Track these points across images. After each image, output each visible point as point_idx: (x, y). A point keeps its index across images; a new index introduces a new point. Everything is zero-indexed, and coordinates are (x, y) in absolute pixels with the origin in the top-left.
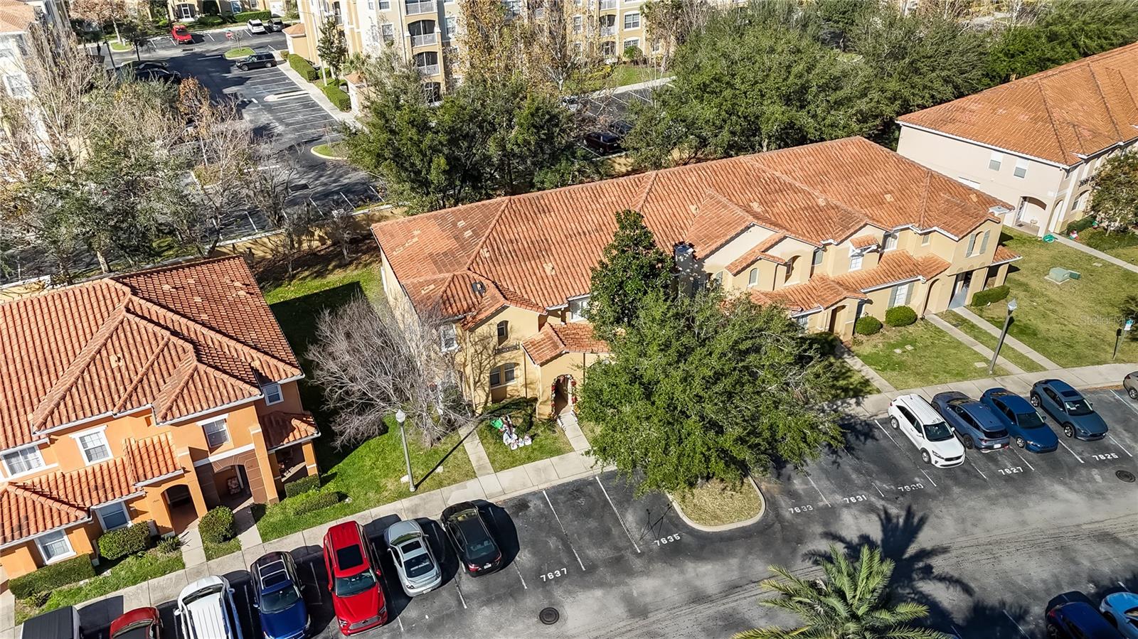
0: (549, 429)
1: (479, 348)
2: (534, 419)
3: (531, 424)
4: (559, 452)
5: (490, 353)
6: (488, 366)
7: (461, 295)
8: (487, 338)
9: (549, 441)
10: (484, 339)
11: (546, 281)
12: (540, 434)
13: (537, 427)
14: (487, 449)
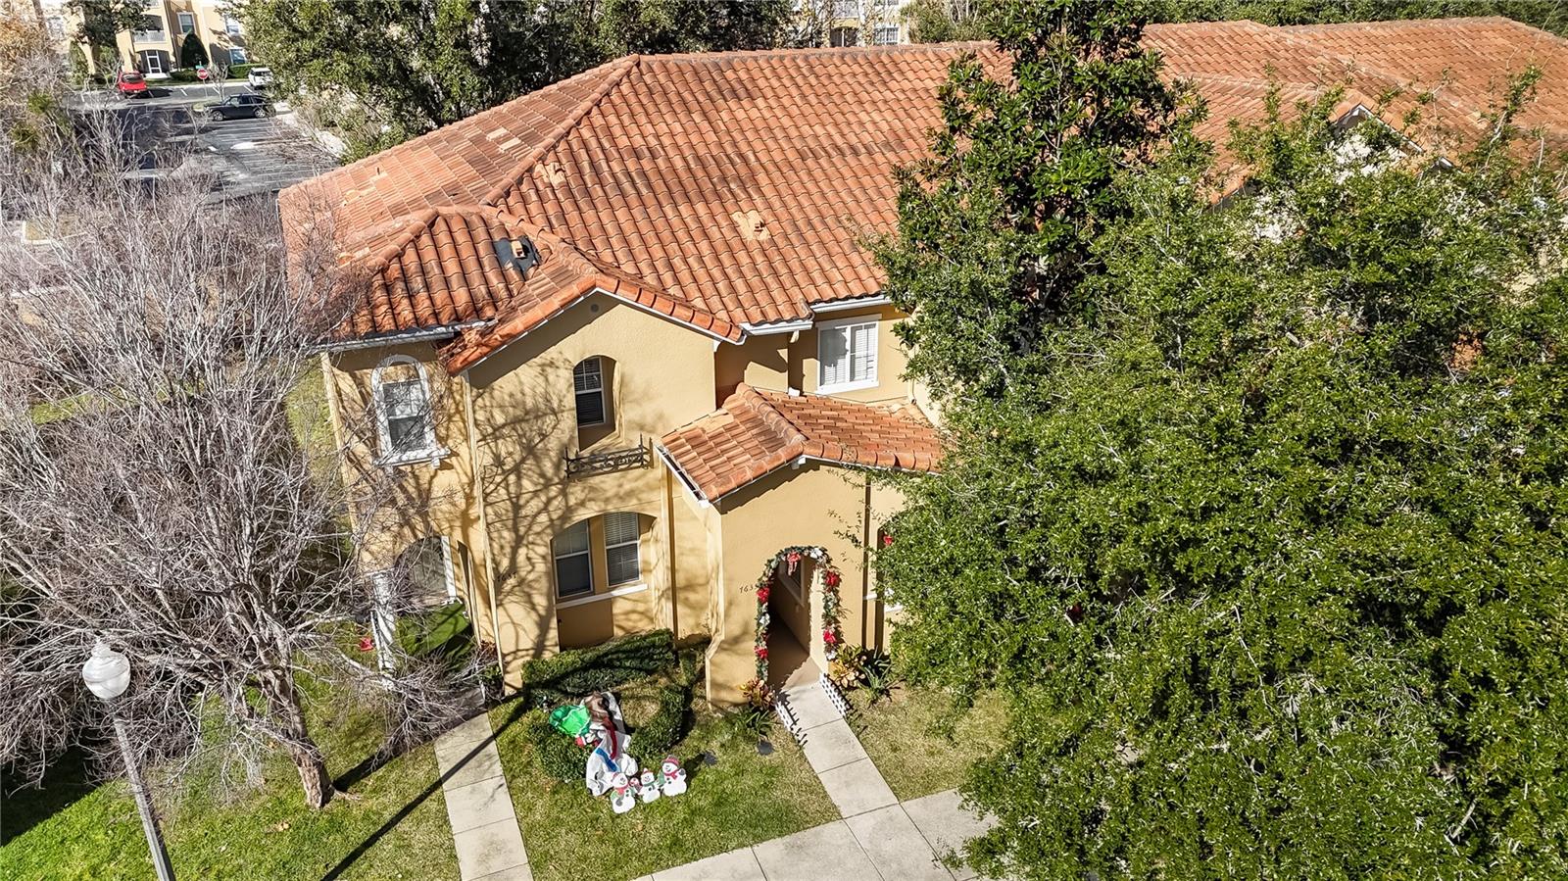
0: (749, 739)
1: (508, 447)
2: (696, 705)
3: (686, 721)
4: (783, 821)
5: (548, 467)
6: (543, 518)
7: (452, 267)
8: (538, 414)
9: (748, 781)
10: (526, 418)
11: (742, 257)
12: (718, 754)
13: (709, 730)
14: (523, 810)
